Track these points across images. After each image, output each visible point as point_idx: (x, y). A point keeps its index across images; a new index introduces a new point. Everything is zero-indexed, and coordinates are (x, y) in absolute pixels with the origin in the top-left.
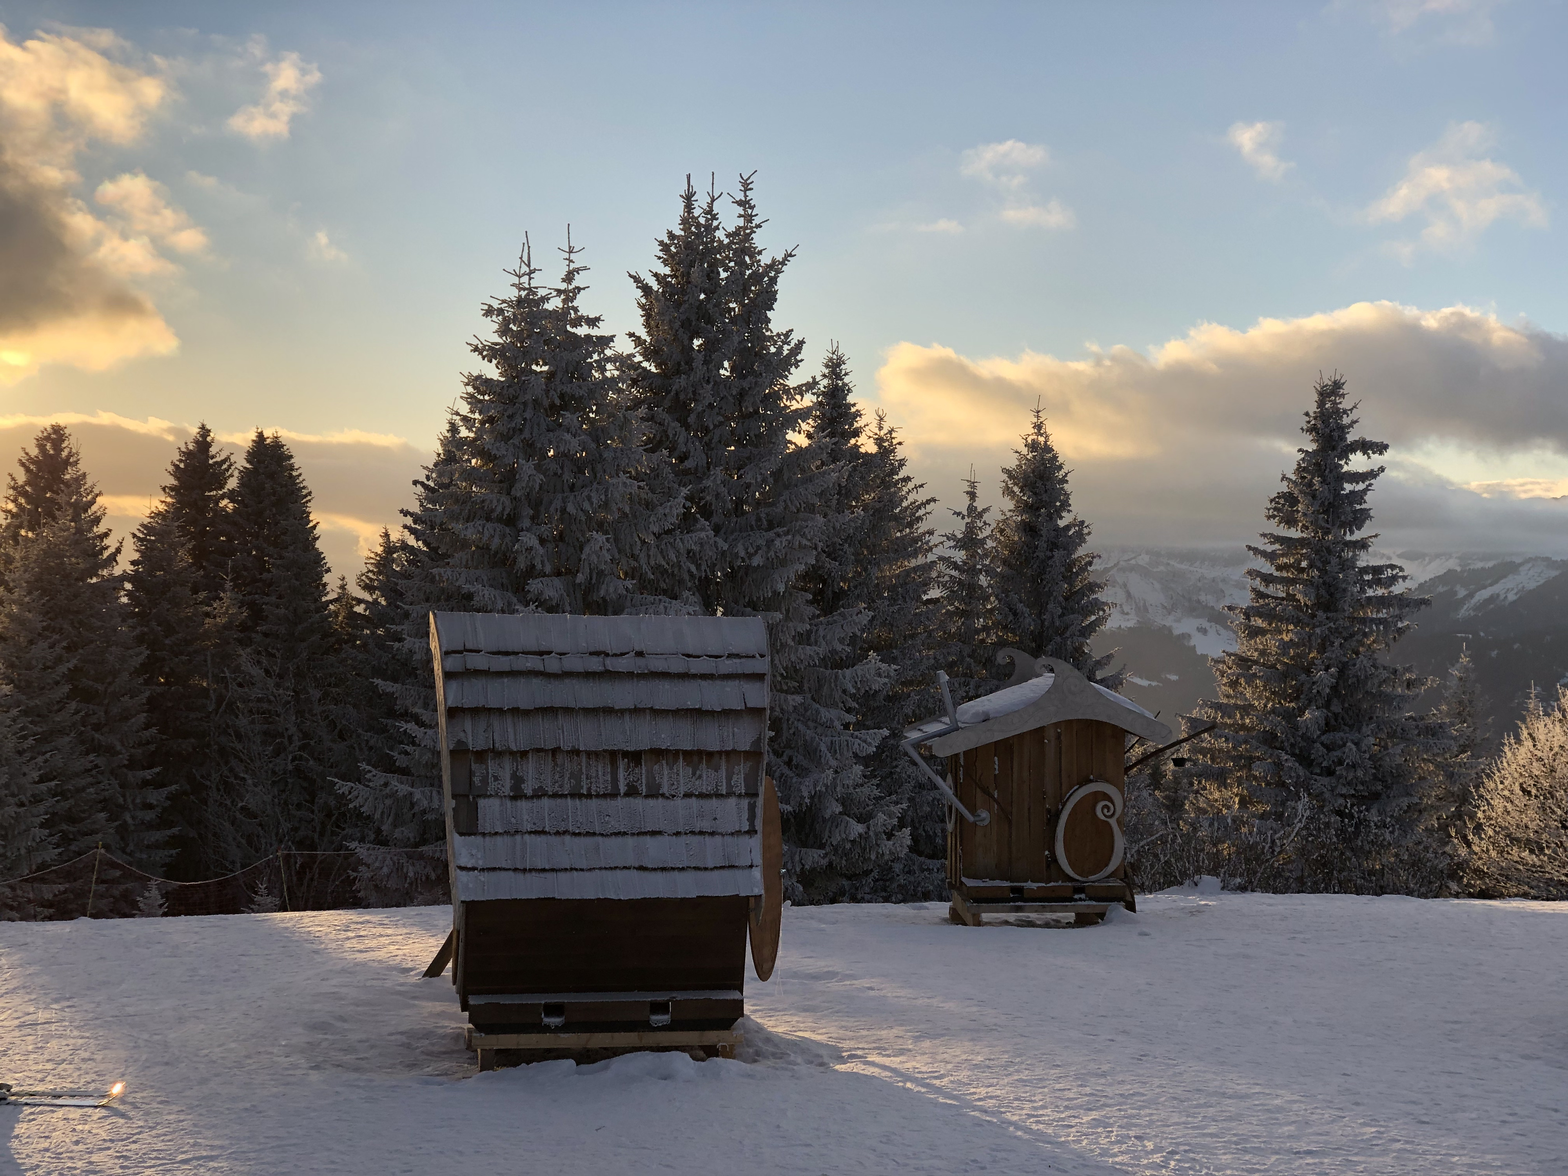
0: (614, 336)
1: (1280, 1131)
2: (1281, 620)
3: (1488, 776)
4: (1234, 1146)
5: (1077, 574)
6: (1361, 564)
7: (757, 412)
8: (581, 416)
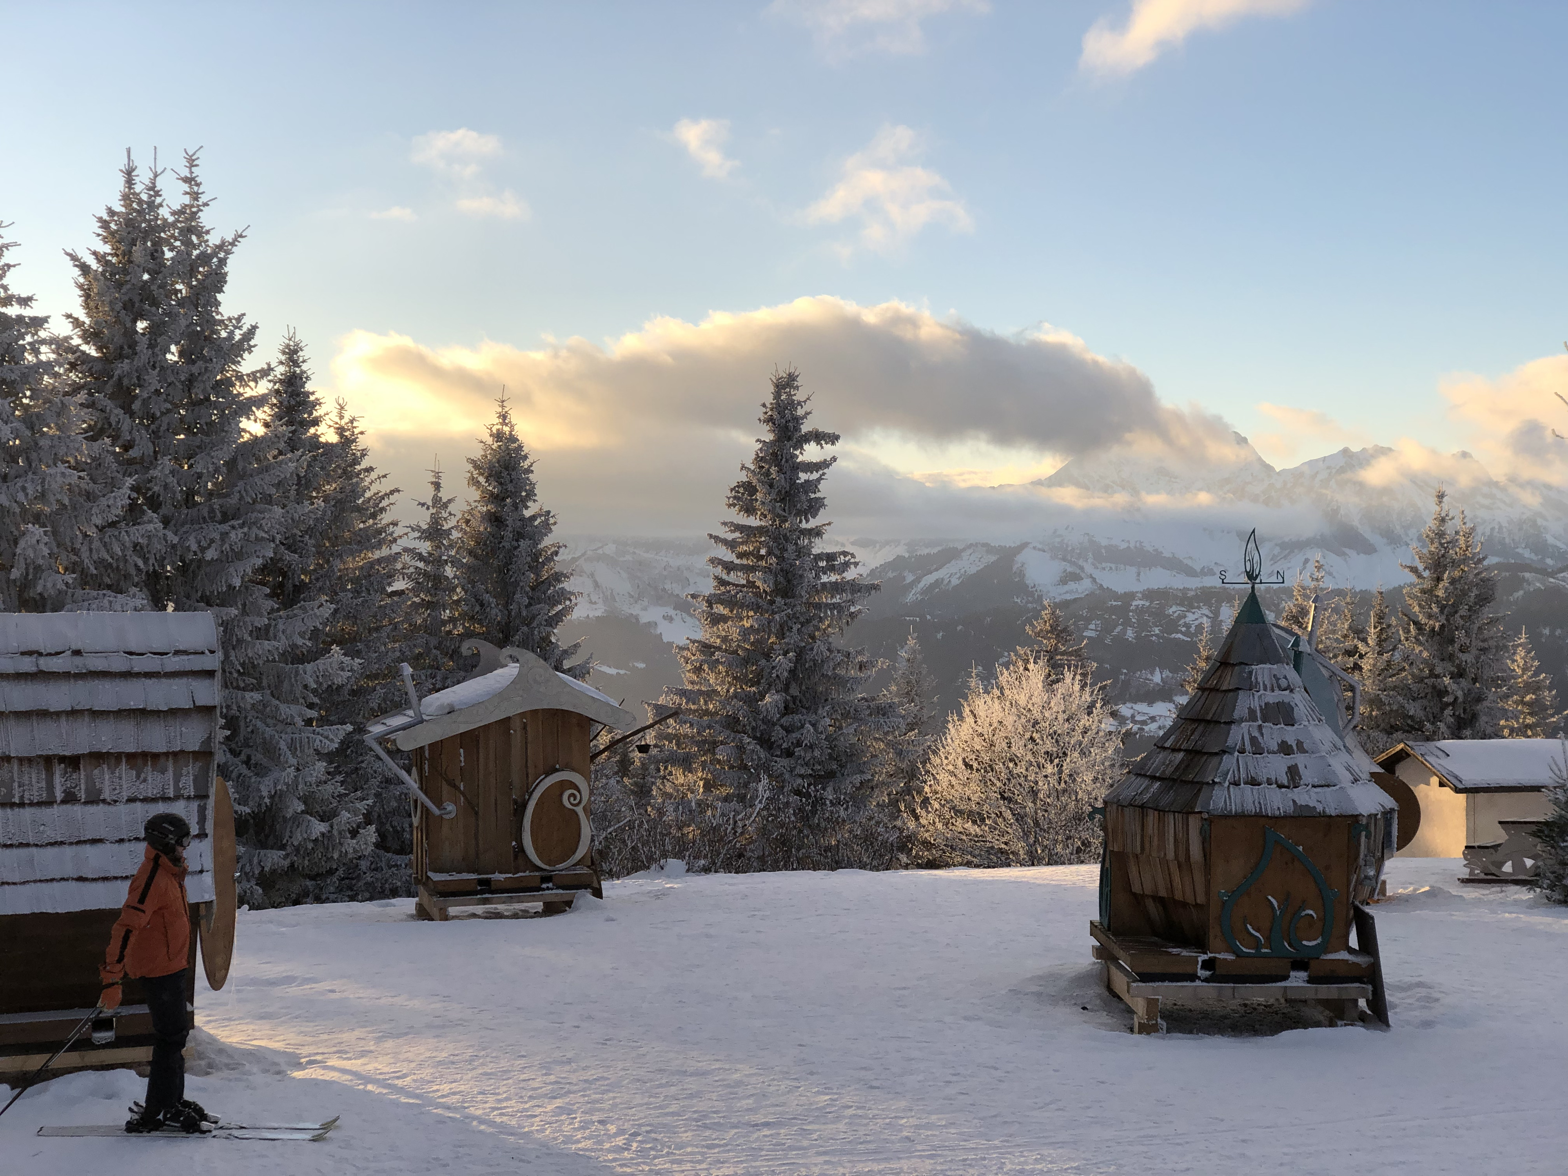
0: (49, 317)
1: (739, 1105)
2: (742, 606)
3: (935, 753)
4: (694, 1123)
5: (543, 563)
6: (815, 551)
7: (208, 399)
8: (13, 402)
